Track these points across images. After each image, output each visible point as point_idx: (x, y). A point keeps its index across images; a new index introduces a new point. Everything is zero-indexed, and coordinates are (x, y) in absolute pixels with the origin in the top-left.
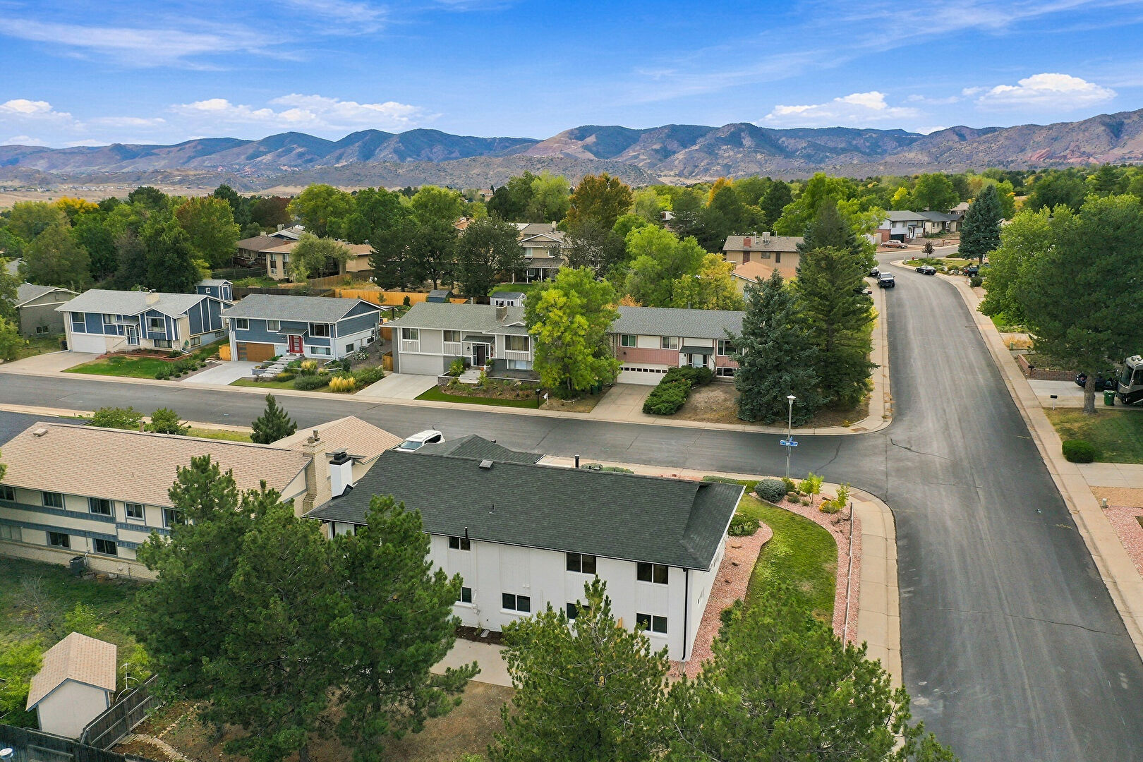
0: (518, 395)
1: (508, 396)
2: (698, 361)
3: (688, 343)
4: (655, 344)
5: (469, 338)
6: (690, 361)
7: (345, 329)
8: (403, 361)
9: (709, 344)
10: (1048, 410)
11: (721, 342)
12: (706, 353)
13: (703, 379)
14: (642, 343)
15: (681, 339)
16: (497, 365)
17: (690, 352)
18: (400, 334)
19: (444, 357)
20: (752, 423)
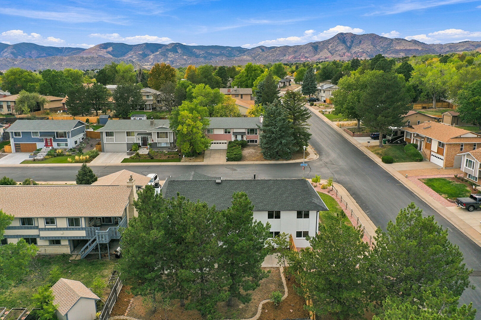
0: (169, 157)
1: (165, 158)
2: (239, 138)
3: (235, 131)
4: (222, 132)
5: (138, 134)
6: (236, 138)
7: (74, 134)
8: (106, 147)
9: (243, 131)
10: (367, 147)
11: (248, 129)
12: (242, 134)
13: (244, 145)
14: (216, 132)
15: (232, 129)
16: (153, 145)
17: (236, 134)
18: (104, 135)
19: (127, 143)
20: (270, 160)
